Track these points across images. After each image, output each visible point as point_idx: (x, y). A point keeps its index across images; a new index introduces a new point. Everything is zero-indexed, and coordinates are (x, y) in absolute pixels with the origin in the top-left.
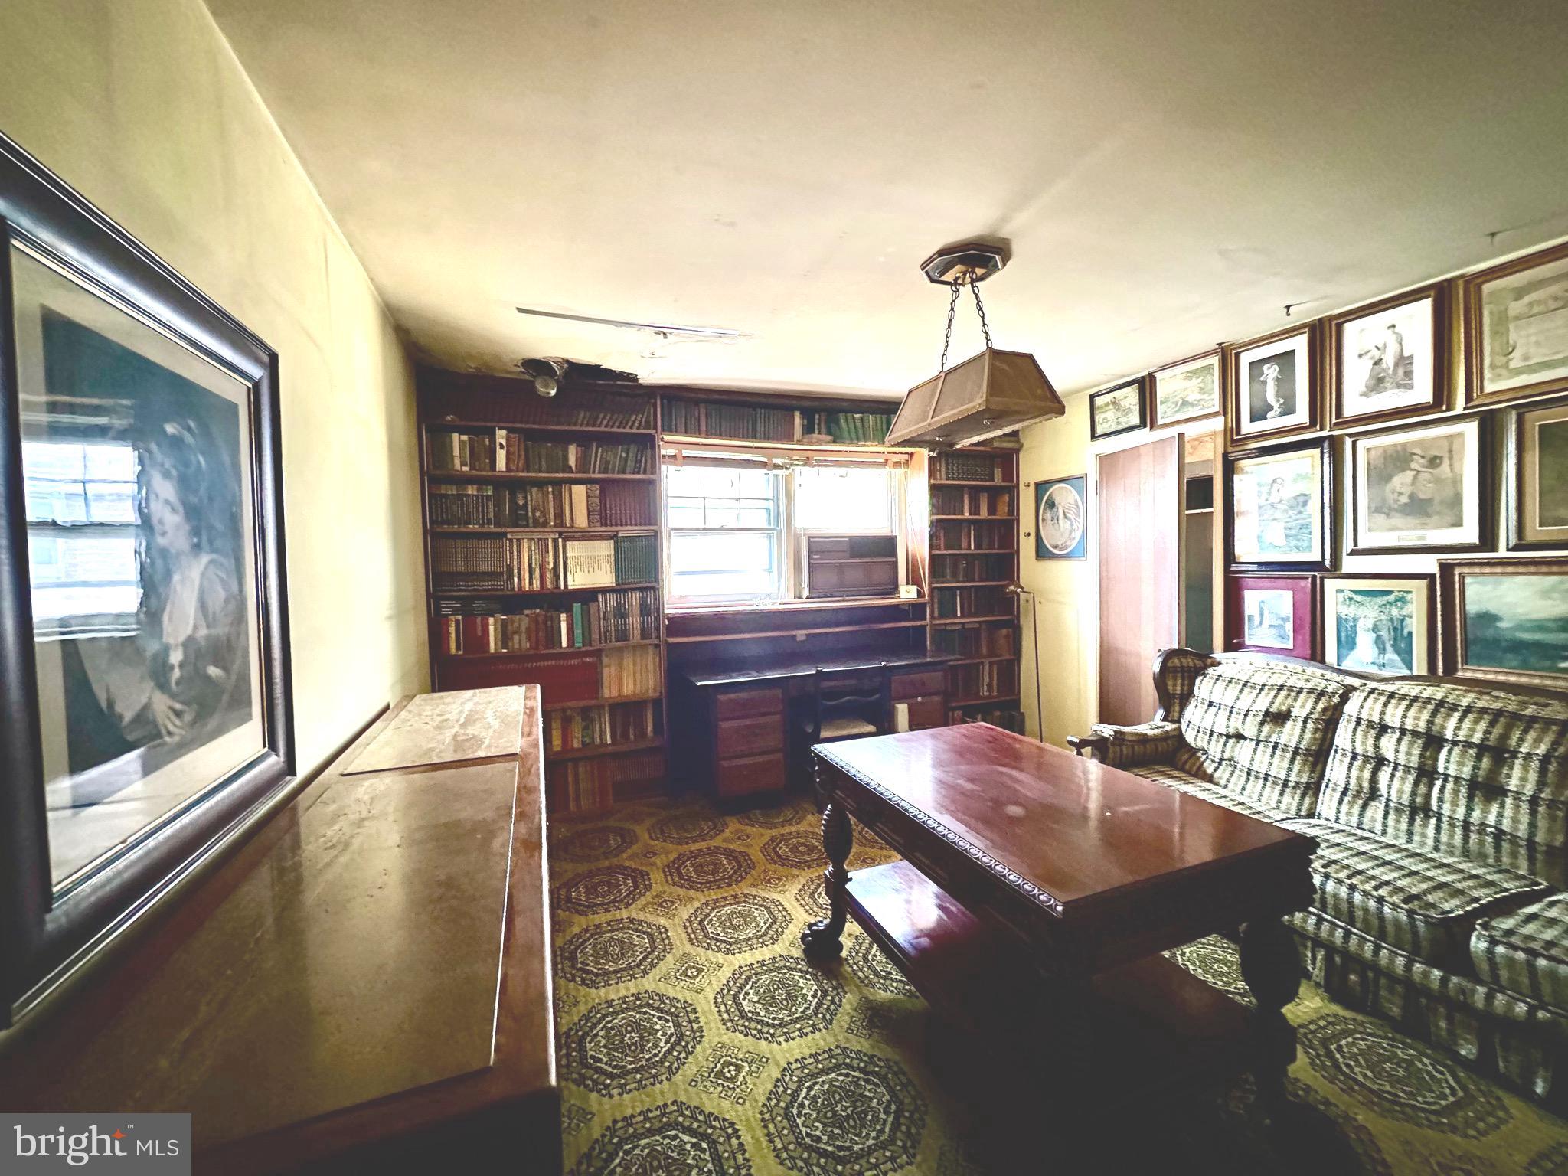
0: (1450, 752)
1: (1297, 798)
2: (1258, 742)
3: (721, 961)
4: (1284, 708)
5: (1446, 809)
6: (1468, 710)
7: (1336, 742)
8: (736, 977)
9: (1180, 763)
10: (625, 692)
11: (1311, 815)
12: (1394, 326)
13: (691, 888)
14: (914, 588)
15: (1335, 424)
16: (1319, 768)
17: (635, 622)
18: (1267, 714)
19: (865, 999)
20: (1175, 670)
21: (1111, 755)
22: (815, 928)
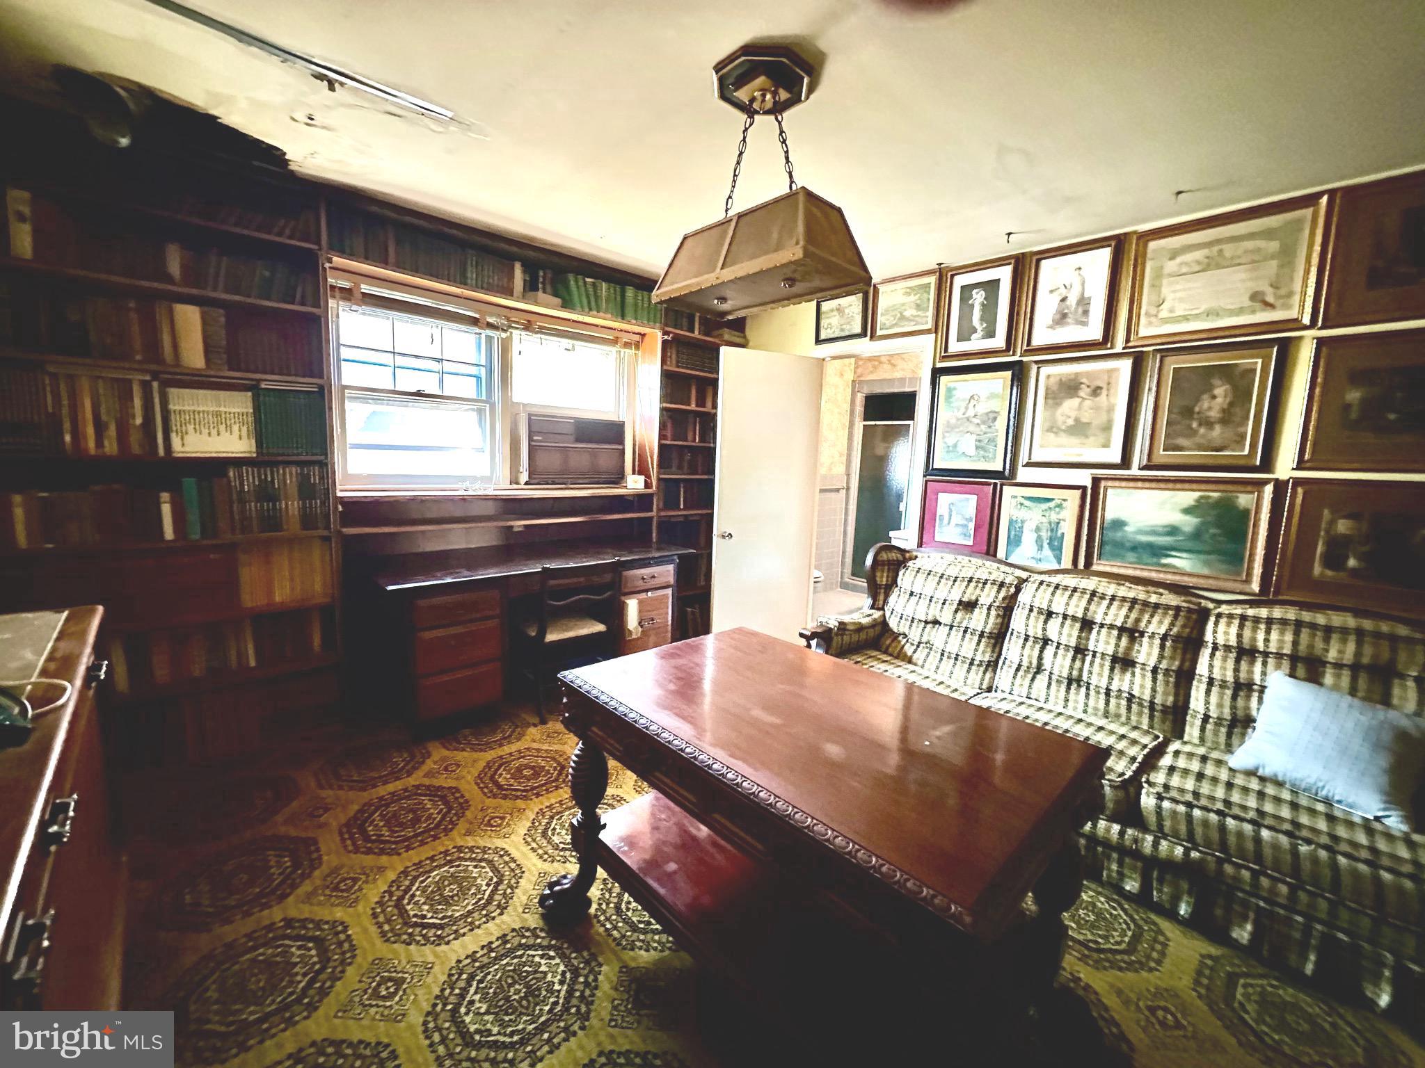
0: (1099, 632)
1: (981, 673)
2: (951, 627)
3: (431, 959)
4: (974, 598)
5: (1094, 681)
6: (1113, 598)
7: (1012, 626)
8: (454, 978)
9: (884, 647)
10: (278, 599)
11: (989, 690)
12: (1080, 269)
13: (382, 852)
14: (642, 478)
15: (1026, 351)
16: (997, 650)
17: (292, 507)
18: (960, 603)
19: (625, 969)
20: (883, 563)
21: (834, 644)
22: (557, 888)
